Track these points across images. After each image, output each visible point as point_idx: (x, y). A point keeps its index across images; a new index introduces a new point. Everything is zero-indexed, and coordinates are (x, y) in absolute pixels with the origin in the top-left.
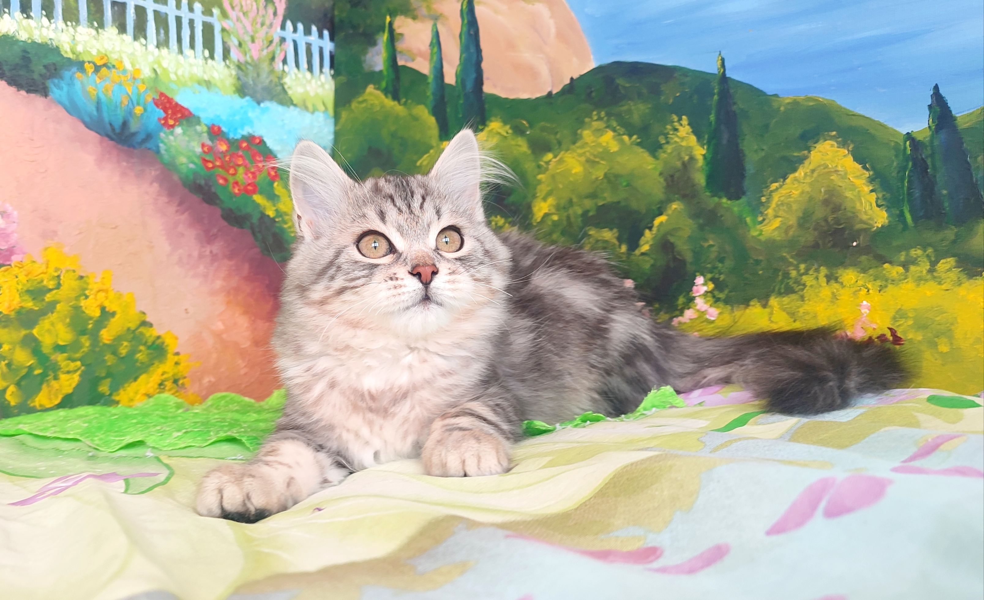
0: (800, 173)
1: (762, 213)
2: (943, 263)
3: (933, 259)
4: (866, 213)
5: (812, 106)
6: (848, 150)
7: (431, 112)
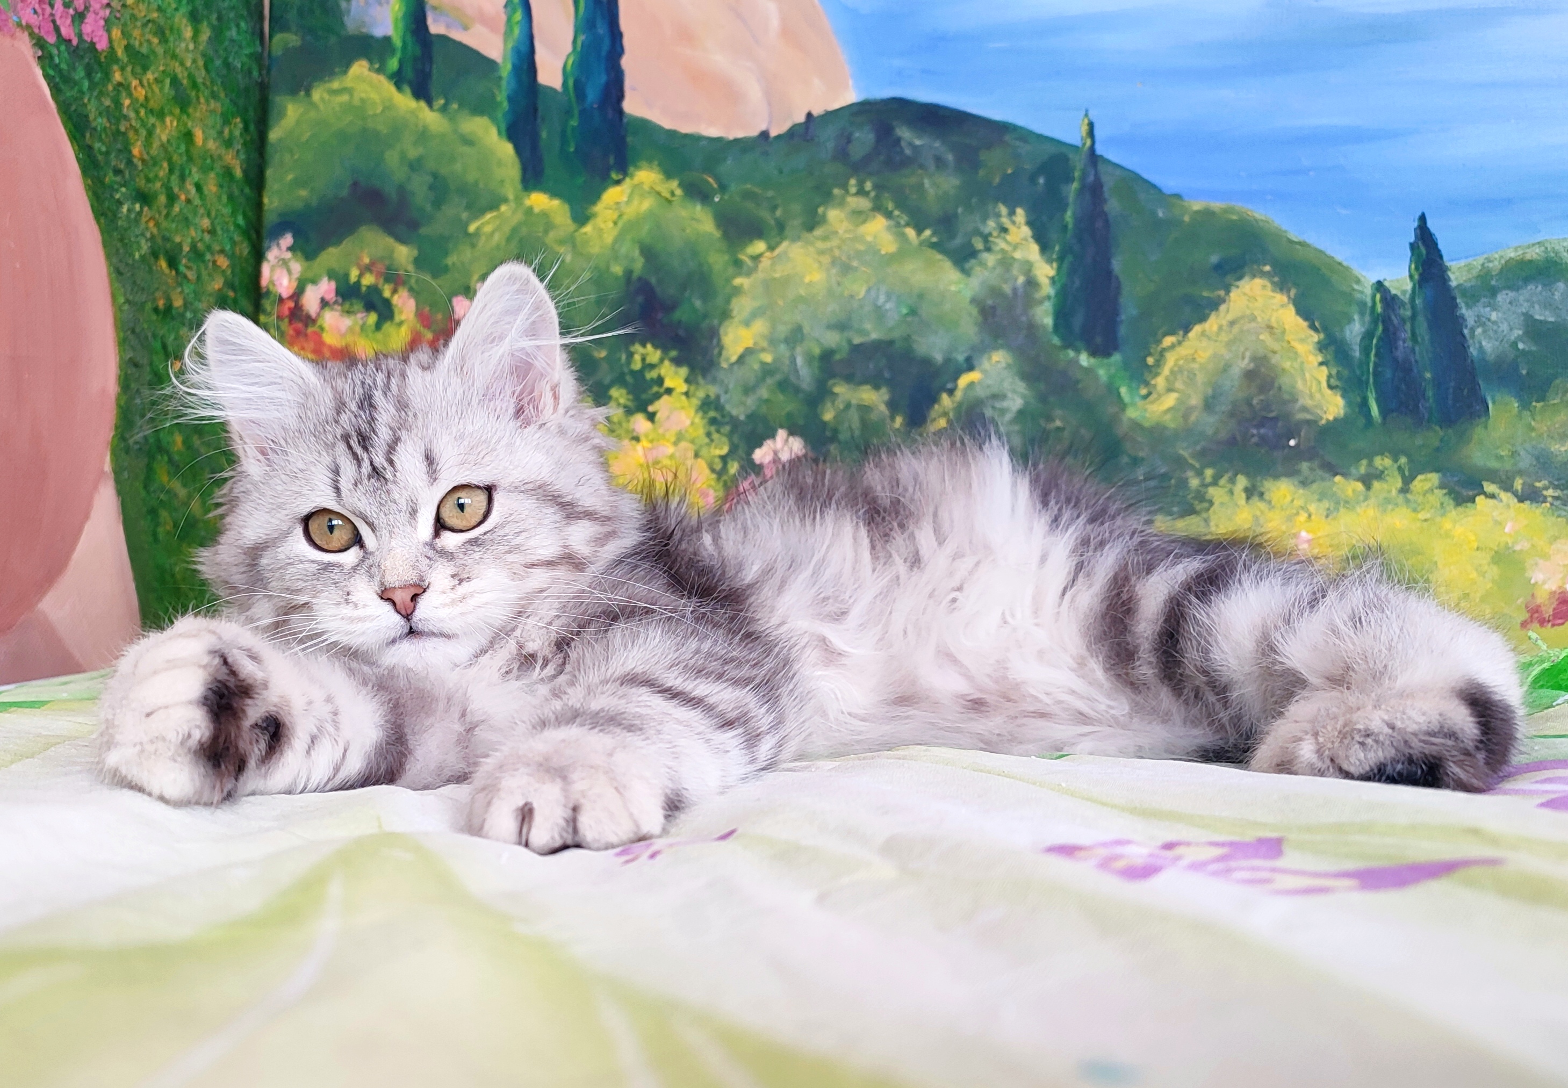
0: (1213, 323)
1: (1147, 384)
2: (1421, 481)
3: (1407, 474)
4: (1311, 396)
5: (1235, 221)
6: (1289, 297)
7: (504, 133)
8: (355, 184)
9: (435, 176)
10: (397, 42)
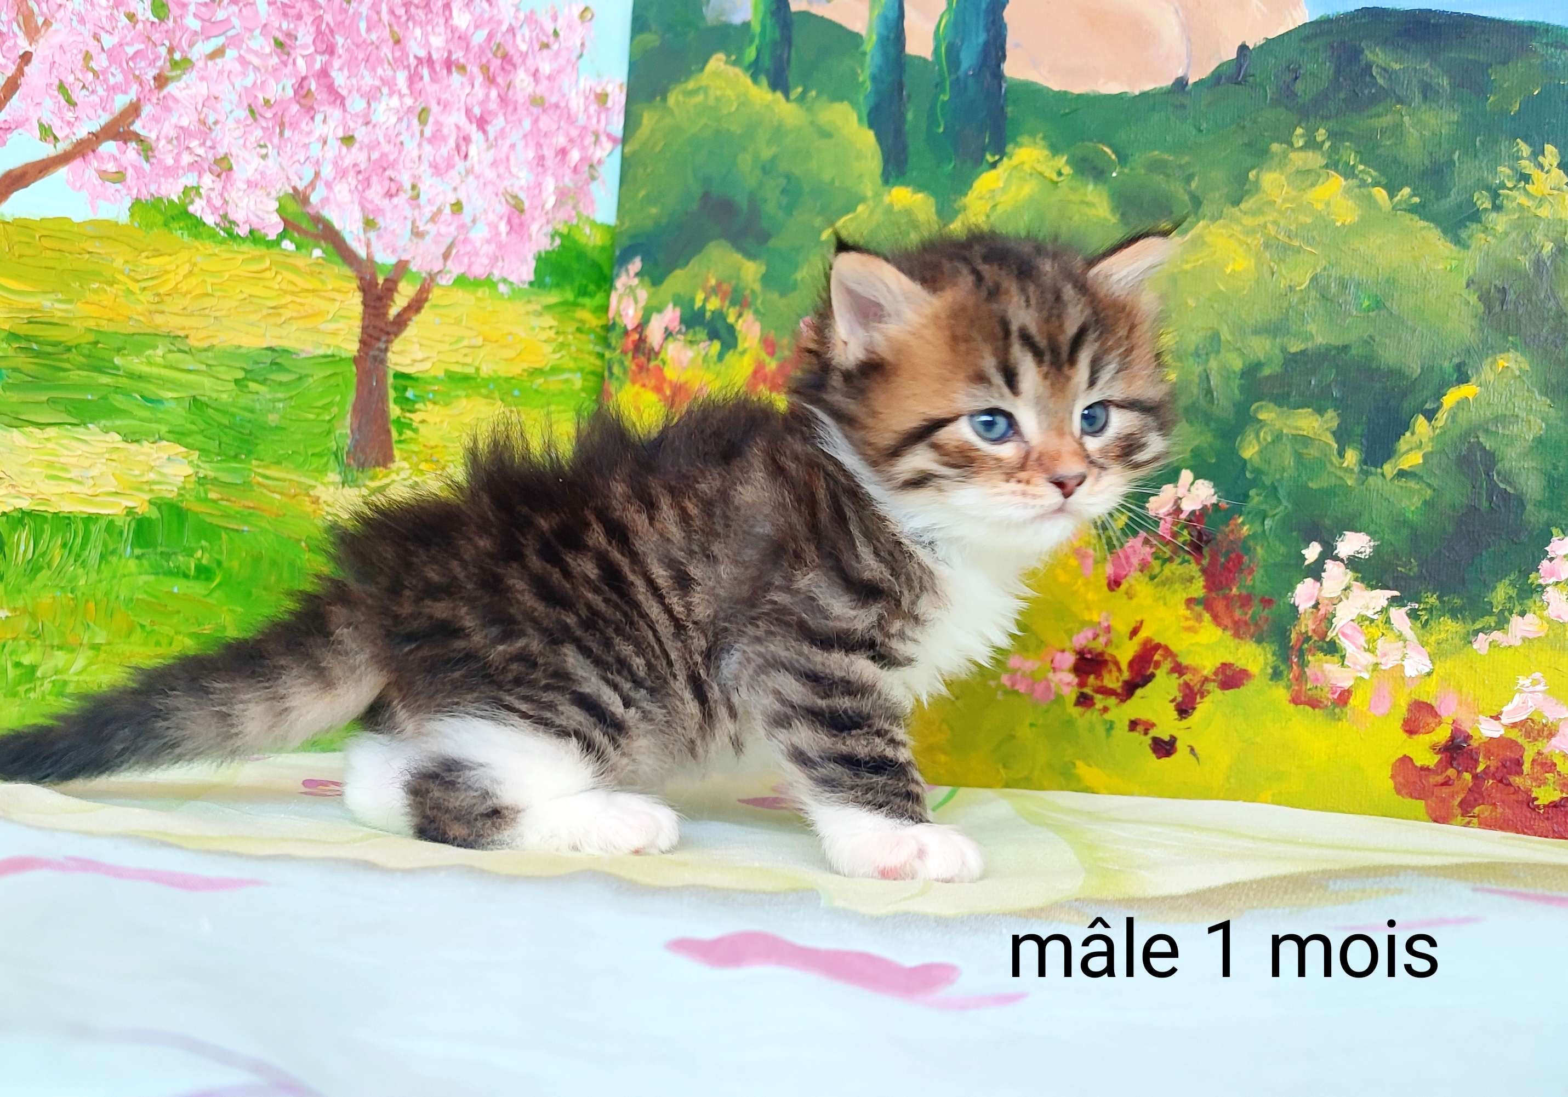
7: (865, 119)
8: (706, 196)
9: (788, 177)
10: (756, 28)
